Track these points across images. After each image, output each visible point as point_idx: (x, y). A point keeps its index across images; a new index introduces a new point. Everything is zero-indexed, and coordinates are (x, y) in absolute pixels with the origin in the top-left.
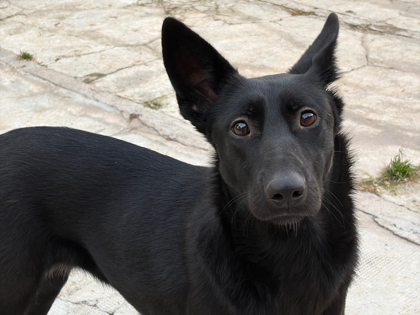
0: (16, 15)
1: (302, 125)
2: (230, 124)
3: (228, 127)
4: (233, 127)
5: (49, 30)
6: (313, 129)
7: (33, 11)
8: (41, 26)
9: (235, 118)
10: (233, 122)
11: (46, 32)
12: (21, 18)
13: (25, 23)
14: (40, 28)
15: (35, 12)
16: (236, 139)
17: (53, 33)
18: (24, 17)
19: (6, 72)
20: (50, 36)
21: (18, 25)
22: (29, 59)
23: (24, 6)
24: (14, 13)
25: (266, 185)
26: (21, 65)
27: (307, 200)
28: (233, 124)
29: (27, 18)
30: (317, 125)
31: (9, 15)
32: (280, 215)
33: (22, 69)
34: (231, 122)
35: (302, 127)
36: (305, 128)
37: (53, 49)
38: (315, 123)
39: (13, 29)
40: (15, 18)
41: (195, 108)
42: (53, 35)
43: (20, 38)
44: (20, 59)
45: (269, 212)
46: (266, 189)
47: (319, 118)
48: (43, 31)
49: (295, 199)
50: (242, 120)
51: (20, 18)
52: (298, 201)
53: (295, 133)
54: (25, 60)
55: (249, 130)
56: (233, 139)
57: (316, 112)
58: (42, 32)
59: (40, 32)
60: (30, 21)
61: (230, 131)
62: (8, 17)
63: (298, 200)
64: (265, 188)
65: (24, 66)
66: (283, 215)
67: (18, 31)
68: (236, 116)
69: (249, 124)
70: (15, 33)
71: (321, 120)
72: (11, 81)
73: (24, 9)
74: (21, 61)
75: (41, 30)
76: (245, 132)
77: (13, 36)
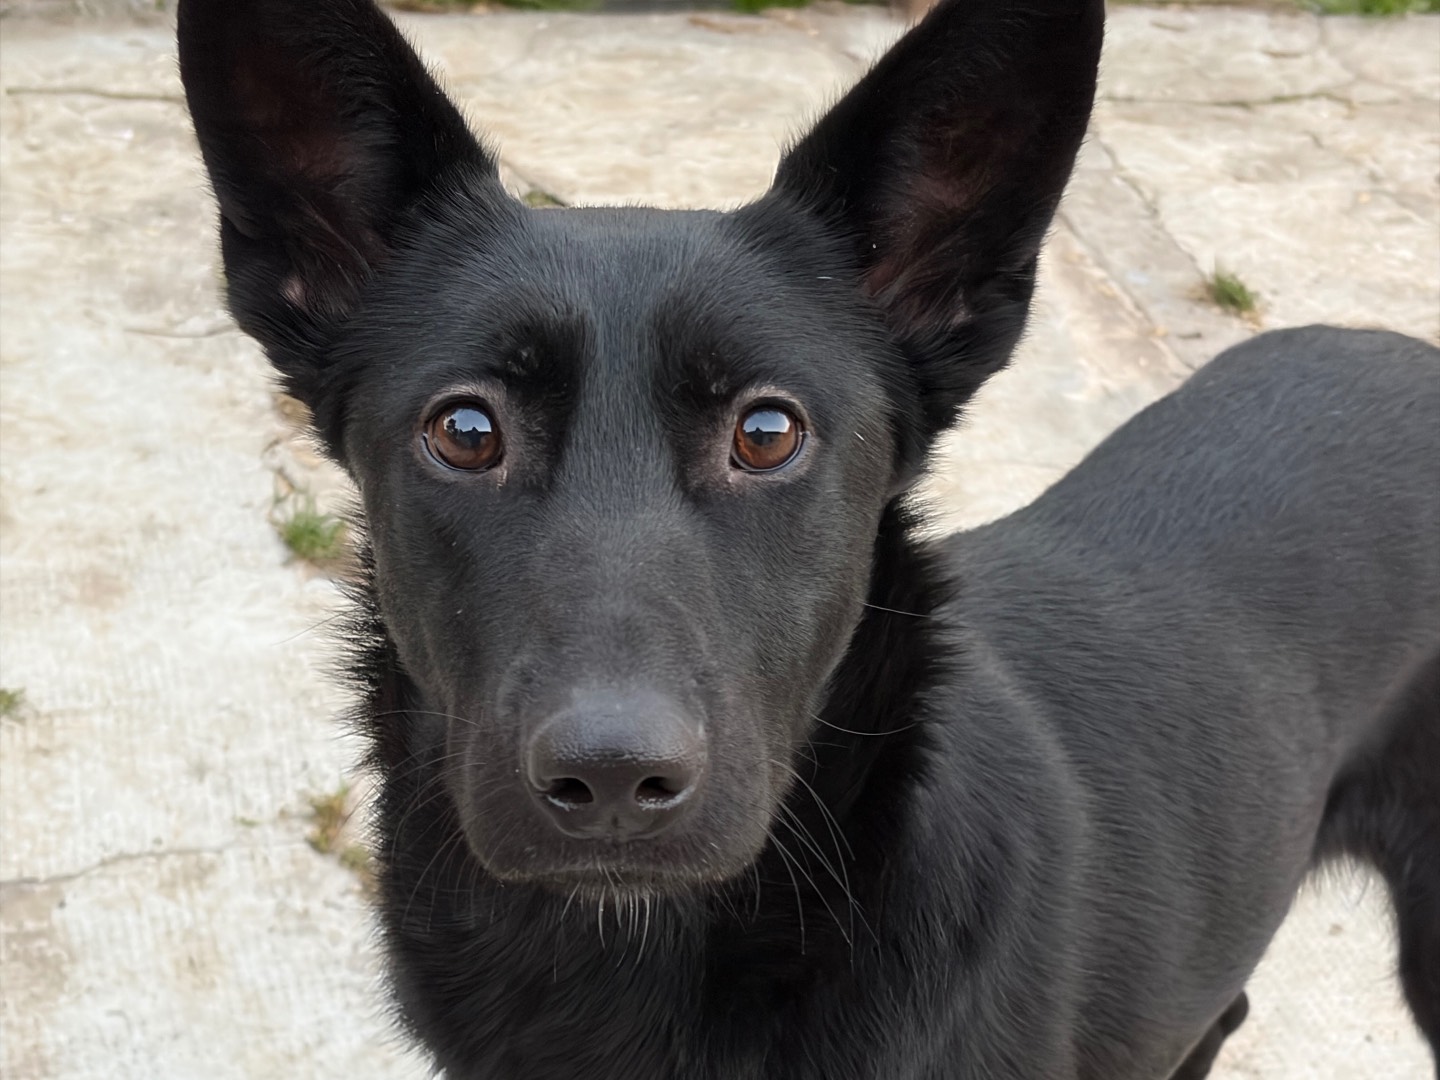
0: (1314, 96)
1: (734, 464)
2: (422, 407)
3: (409, 420)
4: (432, 421)
5: (1402, 198)
6: (783, 490)
7: (1389, 94)
8: (1379, 170)
9: (450, 382)
10: (438, 398)
11: (1386, 200)
12: (1325, 114)
13: (1327, 141)
14: (1374, 178)
15: (1394, 102)
16: (435, 481)
17: (1407, 212)
18: (1342, 109)
19: (1113, 343)
20: (1390, 221)
21: (1294, 141)
22: (1232, 309)
23: (1371, 68)
24: (1309, 84)
25: (530, 729)
26: (1190, 327)
27: (705, 820)
28: (433, 408)
29: (1349, 118)
30: (801, 472)
31: (1287, 91)
32: (577, 868)
33: (1180, 345)
34: (426, 398)
35: (733, 476)
36: (744, 479)
37: (1363, 285)
38: (797, 461)
39: (1263, 156)
40: (1300, 112)
41: (294, 291)
42: (1403, 221)
43: (1263, 200)
44: (1201, 300)
45: (528, 849)
46: (529, 746)
47: (812, 441)
48: (1373, 192)
49: (648, 810)
50: (477, 397)
51: (1322, 116)
52: (662, 817)
53: (698, 496)
54: (1216, 310)
55: (501, 449)
56: (423, 476)
57: (805, 413)
58: (1365, 198)
59: (1357, 194)
60: (1349, 137)
61: (416, 440)
62: (1279, 99)
63: (662, 812)
64: (523, 739)
65: (1198, 336)
66: (589, 866)
67: (1277, 170)
68: (453, 375)
69: (507, 420)
70: (1263, 176)
71: (821, 453)
72: (1105, 389)
73: (1362, 77)
74: (1199, 310)
75: (1367, 186)
76: (485, 455)
77: (1246, 187)
